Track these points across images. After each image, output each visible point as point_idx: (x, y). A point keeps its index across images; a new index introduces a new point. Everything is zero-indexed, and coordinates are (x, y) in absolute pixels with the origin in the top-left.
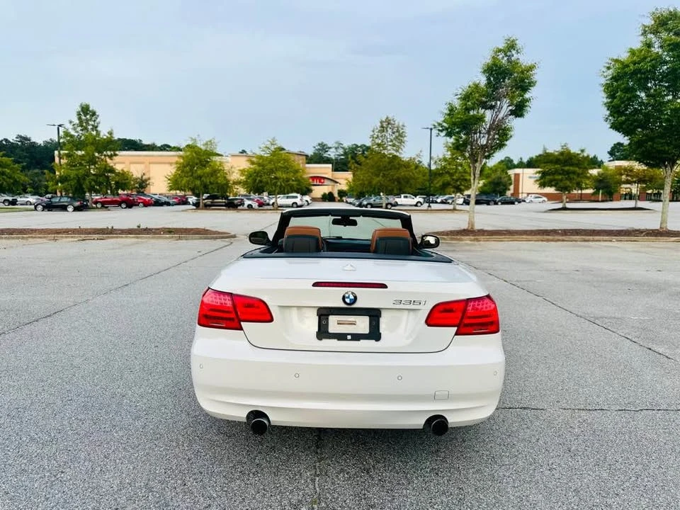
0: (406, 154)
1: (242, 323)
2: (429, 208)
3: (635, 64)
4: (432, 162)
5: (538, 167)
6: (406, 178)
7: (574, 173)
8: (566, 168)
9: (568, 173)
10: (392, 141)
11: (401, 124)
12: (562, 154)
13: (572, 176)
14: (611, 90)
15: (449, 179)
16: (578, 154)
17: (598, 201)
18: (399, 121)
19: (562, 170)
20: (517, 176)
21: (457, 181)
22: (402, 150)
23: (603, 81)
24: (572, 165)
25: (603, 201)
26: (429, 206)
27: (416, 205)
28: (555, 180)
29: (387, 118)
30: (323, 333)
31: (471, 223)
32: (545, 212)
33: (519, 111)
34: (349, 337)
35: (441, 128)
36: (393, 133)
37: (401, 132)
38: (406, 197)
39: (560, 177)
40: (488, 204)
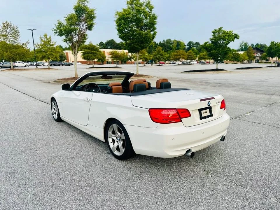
0: (21, 41)
1: (182, 119)
2: (37, 68)
3: (127, 15)
4: (35, 46)
5: (82, 51)
6: (23, 53)
7: (96, 53)
8: (93, 51)
9: (93, 53)
10: (11, 34)
11: (15, 26)
12: (90, 45)
13: (95, 54)
14: (117, 22)
15: (45, 54)
16: (96, 46)
17: (100, 64)
19: (91, 52)
20: (67, 53)
21: (49, 55)
22: (18, 39)
23: (116, 19)
24: (94, 50)
25: (102, 64)
26: (37, 67)
27: (25, 67)
28: (89, 56)
29: (6, 22)
30: (201, 118)
31: (76, 74)
32: (87, 69)
33: (90, 28)
34: (207, 117)
35: (55, 32)
36: (12, 30)
37: (16, 30)
38: (20, 63)
39: (91, 55)
40: (59, 66)
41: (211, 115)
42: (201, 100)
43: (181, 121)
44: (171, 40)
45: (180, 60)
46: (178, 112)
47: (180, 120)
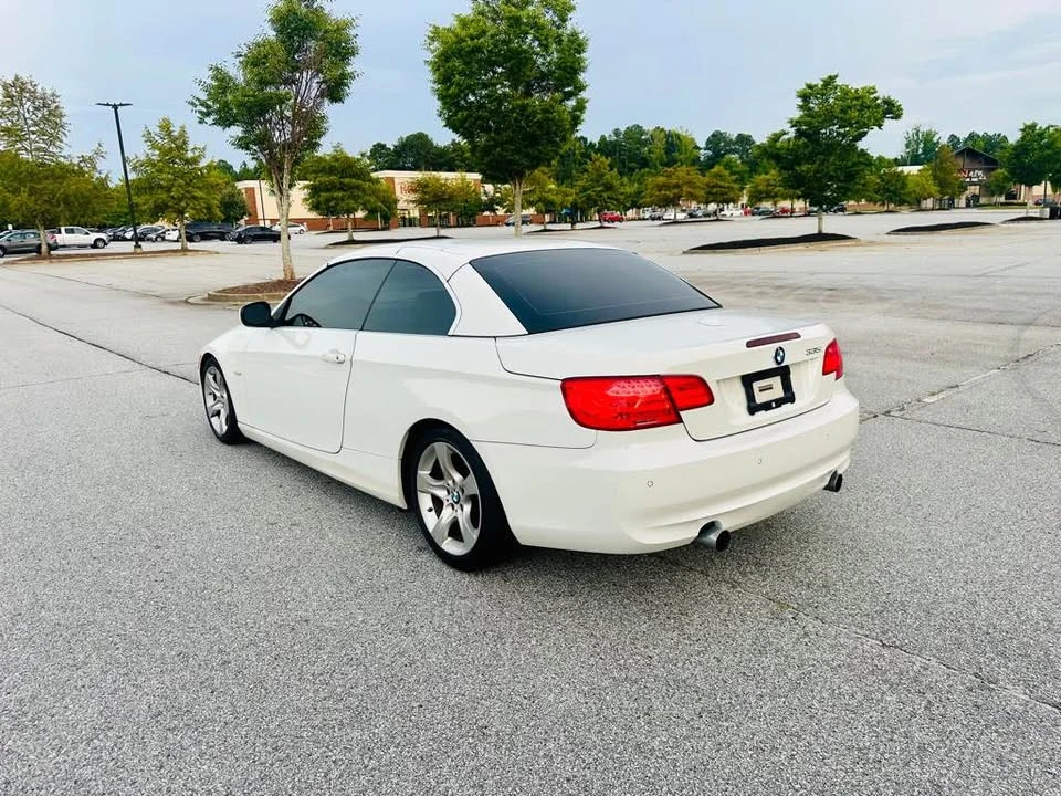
0: (71, 149)
1: (682, 414)
2: (139, 250)
3: (472, 39)
5: (306, 180)
6: (83, 197)
7: (358, 187)
8: (346, 181)
9: (351, 187)
10: (36, 124)
11: (49, 92)
12: (335, 159)
13: (356, 192)
14: (436, 67)
15: (164, 196)
16: (358, 160)
17: (377, 229)
18: (45, 86)
19: (341, 183)
20: (251, 191)
22: (61, 141)
23: (430, 57)
24: (352, 176)
25: (383, 229)
26: (137, 246)
28: (333, 199)
29: (17, 79)
30: (753, 408)
31: (288, 269)
32: (326, 248)
33: (335, 91)
34: (774, 405)
35: (204, 110)
36: (37, 109)
37: (53, 106)
38: (72, 231)
39: (340, 194)
40: (223, 239)
41: (789, 397)
42: (750, 344)
43: (680, 420)
44: (645, 128)
45: (678, 205)
46: (666, 390)
47: (674, 417)
